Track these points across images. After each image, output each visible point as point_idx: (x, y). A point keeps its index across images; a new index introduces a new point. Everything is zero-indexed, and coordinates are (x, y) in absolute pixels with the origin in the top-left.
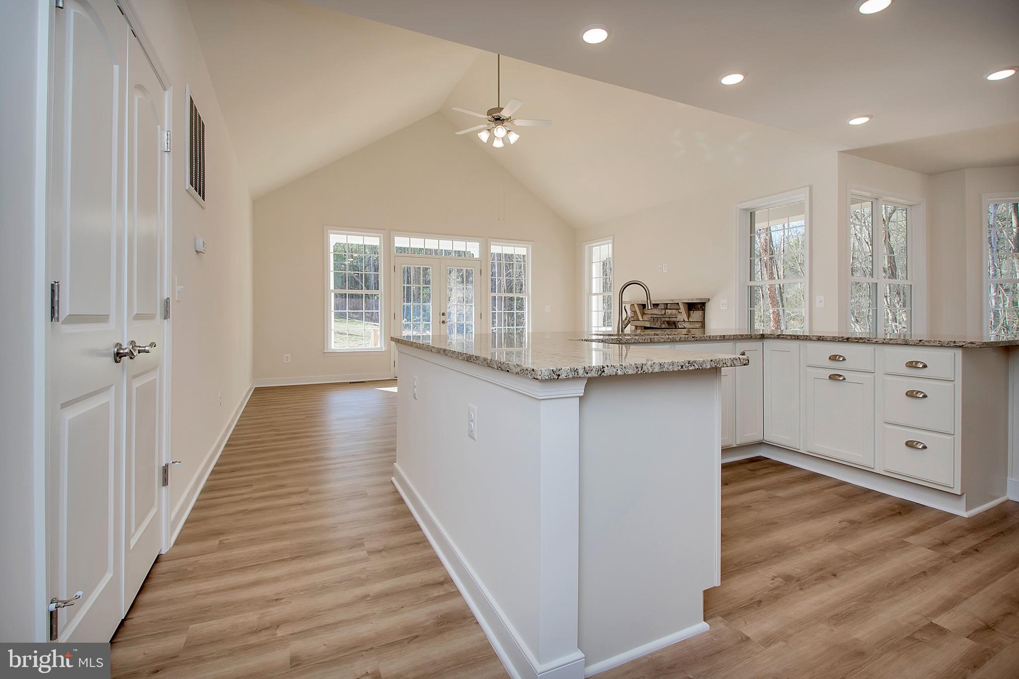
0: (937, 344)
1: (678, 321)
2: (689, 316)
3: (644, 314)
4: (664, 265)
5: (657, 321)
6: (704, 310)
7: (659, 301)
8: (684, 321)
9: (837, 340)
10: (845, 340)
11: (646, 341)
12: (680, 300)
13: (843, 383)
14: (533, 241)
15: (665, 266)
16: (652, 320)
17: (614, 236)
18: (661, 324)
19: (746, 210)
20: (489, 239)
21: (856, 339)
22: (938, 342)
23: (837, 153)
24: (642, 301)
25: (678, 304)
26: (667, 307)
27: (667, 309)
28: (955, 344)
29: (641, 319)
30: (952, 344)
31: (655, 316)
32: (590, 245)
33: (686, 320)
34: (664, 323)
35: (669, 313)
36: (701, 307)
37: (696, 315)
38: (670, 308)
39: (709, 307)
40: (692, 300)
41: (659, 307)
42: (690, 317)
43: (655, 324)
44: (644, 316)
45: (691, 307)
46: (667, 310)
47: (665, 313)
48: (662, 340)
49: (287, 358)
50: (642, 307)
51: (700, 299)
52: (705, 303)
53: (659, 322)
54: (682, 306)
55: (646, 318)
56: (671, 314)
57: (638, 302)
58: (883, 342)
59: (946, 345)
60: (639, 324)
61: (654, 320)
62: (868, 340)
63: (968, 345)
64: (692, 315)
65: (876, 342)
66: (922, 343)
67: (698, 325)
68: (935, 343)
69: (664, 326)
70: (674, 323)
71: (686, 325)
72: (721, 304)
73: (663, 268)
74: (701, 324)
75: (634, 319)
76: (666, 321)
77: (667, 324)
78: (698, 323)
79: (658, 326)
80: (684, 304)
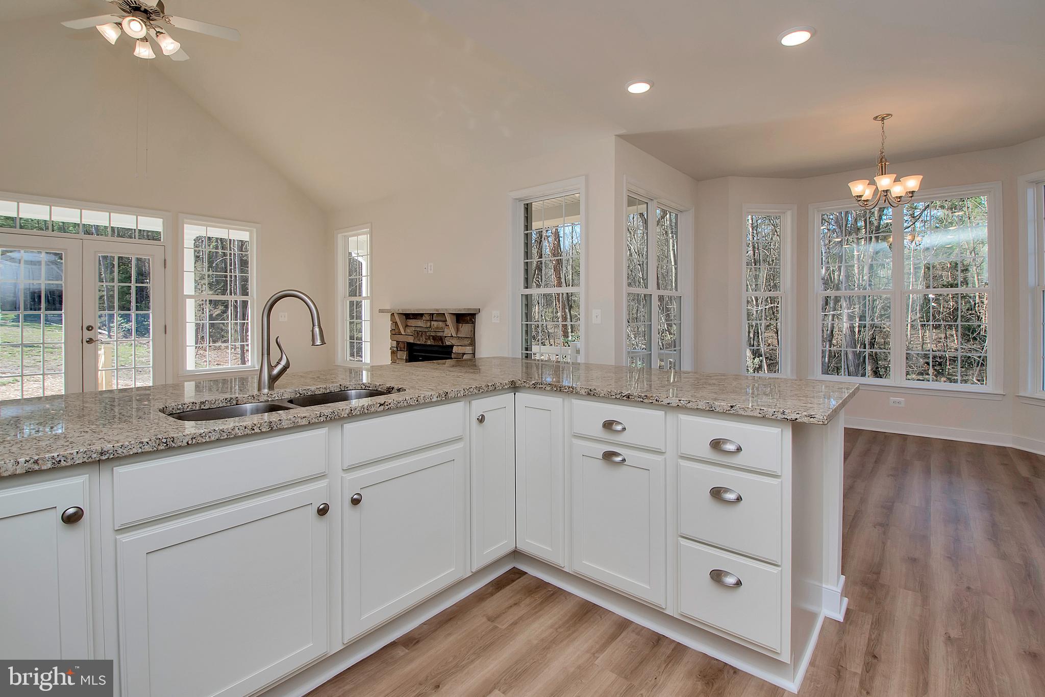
0: (756, 414)
1: (445, 337)
2: (458, 330)
3: (407, 326)
4: (429, 265)
5: (421, 336)
6: (474, 323)
7: (422, 310)
8: (452, 336)
9: (614, 397)
10: (625, 398)
11: (257, 430)
12: (446, 309)
13: (624, 469)
15: (431, 266)
16: (416, 335)
17: (371, 223)
18: (426, 339)
19: (520, 200)
21: (640, 397)
22: (758, 411)
23: (614, 137)
24: (402, 310)
25: (444, 314)
26: (433, 319)
27: (433, 321)
28: (784, 416)
29: (403, 333)
30: (780, 416)
31: (419, 329)
32: (344, 234)
33: (454, 335)
34: (429, 339)
35: (435, 326)
36: (470, 319)
37: (465, 329)
38: (437, 319)
39: (479, 319)
40: (460, 310)
41: (424, 318)
42: (459, 332)
43: (419, 340)
44: (407, 329)
45: (460, 318)
46: (432, 323)
47: (431, 326)
48: (304, 422)
50: (405, 317)
51: (469, 309)
52: (475, 314)
53: (424, 337)
54: (448, 318)
55: (409, 331)
56: (437, 328)
57: (398, 310)
58: (678, 405)
59: (770, 417)
60: (401, 338)
61: (418, 334)
62: (657, 400)
63: (803, 419)
64: (461, 329)
65: (669, 404)
66: (735, 411)
67: (467, 342)
68: (754, 411)
69: (429, 343)
70: (441, 339)
71: (454, 342)
72: (493, 316)
73: (429, 268)
74: (472, 341)
75: (395, 332)
76: (431, 336)
77: (433, 339)
78: (468, 339)
79: (423, 343)
80: (451, 315)
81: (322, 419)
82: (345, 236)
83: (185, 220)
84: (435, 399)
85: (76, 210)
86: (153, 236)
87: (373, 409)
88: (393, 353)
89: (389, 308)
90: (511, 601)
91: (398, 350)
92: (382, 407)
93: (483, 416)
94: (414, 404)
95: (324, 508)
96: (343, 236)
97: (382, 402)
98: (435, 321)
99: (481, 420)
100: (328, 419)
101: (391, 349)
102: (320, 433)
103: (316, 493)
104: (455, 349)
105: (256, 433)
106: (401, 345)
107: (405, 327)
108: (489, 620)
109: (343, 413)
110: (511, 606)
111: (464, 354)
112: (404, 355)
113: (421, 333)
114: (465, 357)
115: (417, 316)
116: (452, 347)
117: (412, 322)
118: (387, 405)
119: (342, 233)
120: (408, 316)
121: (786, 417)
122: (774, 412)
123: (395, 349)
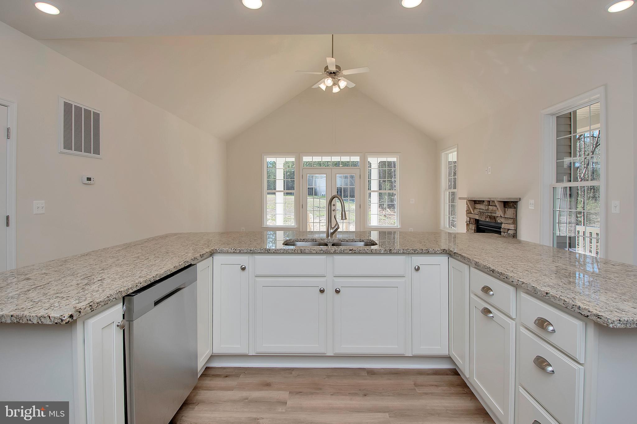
1: (497, 217)
2: (505, 212)
4: (489, 168)
5: (483, 215)
6: (516, 208)
8: (501, 217)
10: (491, 272)
12: (495, 198)
13: (494, 323)
14: (400, 153)
17: (458, 145)
18: (486, 218)
19: (552, 115)
20: (366, 154)
24: (473, 198)
25: (495, 201)
27: (490, 205)
29: (473, 212)
31: (481, 211)
32: (445, 152)
36: (513, 206)
37: (510, 212)
38: (492, 204)
39: (520, 206)
40: (506, 199)
41: (484, 204)
42: (506, 214)
43: (481, 218)
44: (475, 210)
45: (507, 204)
46: (489, 207)
47: (488, 209)
49: (243, 229)
50: (474, 202)
51: (514, 198)
52: (517, 202)
53: (484, 216)
54: (497, 204)
56: (492, 210)
57: (469, 198)
58: (517, 284)
59: (570, 309)
60: (472, 216)
61: (481, 213)
62: (506, 277)
63: (593, 317)
64: (507, 212)
65: (512, 282)
66: (548, 298)
67: (511, 221)
68: (560, 301)
69: (487, 220)
70: (494, 218)
71: (503, 220)
72: (530, 204)
73: (489, 170)
74: (514, 221)
75: (468, 212)
76: (489, 215)
77: (490, 218)
78: (511, 219)
79: (484, 220)
80: (499, 202)
81: (322, 252)
82: (446, 154)
83: (368, 156)
84: (382, 252)
85: (329, 157)
86: (354, 164)
87: (346, 252)
88: (467, 225)
89: (466, 197)
90: (435, 383)
91: (470, 223)
92: (351, 252)
93: (419, 267)
94: (369, 252)
95: (322, 290)
96: (445, 153)
97: (351, 249)
98: (491, 206)
99: (417, 269)
100: (325, 252)
101: (466, 222)
102: (323, 257)
103: (321, 283)
104: (503, 226)
105: (296, 253)
106: (472, 220)
107: (474, 208)
108: (414, 385)
109: (331, 251)
110: (433, 385)
111: (509, 230)
112: (473, 227)
113: (482, 213)
114: (509, 232)
115: (481, 202)
116: (502, 223)
117: (478, 206)
118: (354, 251)
119: (444, 152)
120: (475, 202)
121: (581, 312)
122: (573, 305)
123: (468, 222)
